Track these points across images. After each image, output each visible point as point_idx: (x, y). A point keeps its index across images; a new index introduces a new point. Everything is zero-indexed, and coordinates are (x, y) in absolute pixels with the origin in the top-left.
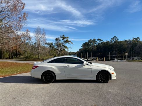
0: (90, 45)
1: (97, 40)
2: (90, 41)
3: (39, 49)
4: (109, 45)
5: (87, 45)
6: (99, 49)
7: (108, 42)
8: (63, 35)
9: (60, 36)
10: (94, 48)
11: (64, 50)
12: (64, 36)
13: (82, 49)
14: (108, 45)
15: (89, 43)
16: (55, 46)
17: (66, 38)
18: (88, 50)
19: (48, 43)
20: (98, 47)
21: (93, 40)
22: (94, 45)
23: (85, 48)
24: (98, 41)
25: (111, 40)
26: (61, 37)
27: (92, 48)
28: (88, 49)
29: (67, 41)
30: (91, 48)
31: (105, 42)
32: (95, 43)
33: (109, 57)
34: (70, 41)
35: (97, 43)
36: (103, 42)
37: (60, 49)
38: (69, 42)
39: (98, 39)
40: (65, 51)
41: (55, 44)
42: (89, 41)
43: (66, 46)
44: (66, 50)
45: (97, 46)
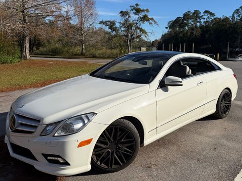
0: (186, 25)
1: (202, 14)
2: (187, 16)
3: (82, 34)
4: (228, 26)
5: (180, 25)
6: (207, 35)
7: (227, 19)
8: (137, 5)
9: (131, 7)
10: (195, 33)
11: (139, 37)
12: (139, 7)
13: (167, 34)
14: (226, 25)
15: (184, 20)
16: (121, 27)
17: (143, 11)
18: (181, 37)
19: (106, 22)
20: (205, 29)
21: (194, 13)
22: (196, 26)
23: (175, 33)
24: (205, 17)
25: (233, 14)
26: (132, 10)
27: (192, 33)
28: (181, 35)
29: (145, 19)
30: (189, 34)
31: (220, 18)
32: (198, 20)
33: (226, 53)
34: (152, 19)
35: (202, 21)
36: (215, 19)
37: (132, 36)
38: (151, 21)
39: (206, 12)
40: (141, 40)
41: (120, 23)
42: (185, 15)
43: (143, 28)
44: (143, 37)
45: (201, 27)
